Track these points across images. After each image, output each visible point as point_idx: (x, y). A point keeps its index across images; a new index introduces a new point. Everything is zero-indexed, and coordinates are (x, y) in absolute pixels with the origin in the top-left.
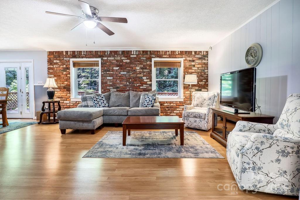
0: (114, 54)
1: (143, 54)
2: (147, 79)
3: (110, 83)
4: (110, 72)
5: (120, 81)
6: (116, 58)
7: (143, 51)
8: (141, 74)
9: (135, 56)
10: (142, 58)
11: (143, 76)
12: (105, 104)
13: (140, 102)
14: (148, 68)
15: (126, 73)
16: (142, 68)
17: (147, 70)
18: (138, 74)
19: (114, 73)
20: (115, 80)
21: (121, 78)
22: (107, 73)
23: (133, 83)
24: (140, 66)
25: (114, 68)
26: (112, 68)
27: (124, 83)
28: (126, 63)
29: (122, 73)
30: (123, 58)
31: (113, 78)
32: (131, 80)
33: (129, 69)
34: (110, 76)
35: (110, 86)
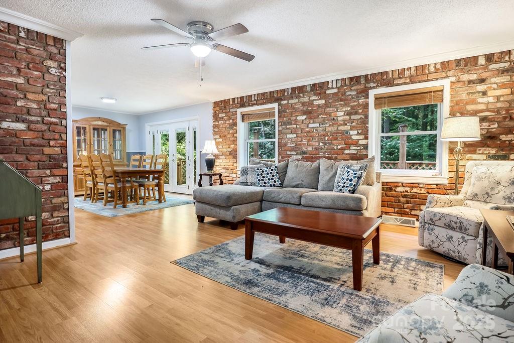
0: (299, 93)
1: (350, 83)
2: (359, 134)
3: (292, 145)
4: (292, 126)
5: (309, 141)
6: (302, 100)
7: (351, 79)
8: (346, 124)
9: (335, 91)
10: (348, 93)
11: (351, 129)
12: (275, 182)
13: (336, 181)
14: (360, 111)
15: (317, 125)
16: (349, 114)
17: (358, 117)
18: (341, 125)
19: (298, 127)
20: (300, 139)
21: (309, 135)
22: (288, 127)
23: (331, 144)
24: (344, 110)
25: (299, 118)
26: (294, 118)
27: (314, 143)
28: (319, 106)
29: (310, 126)
30: (313, 98)
31: (297, 136)
32: (326, 138)
33: (324, 116)
34: (291, 133)
35: (292, 149)
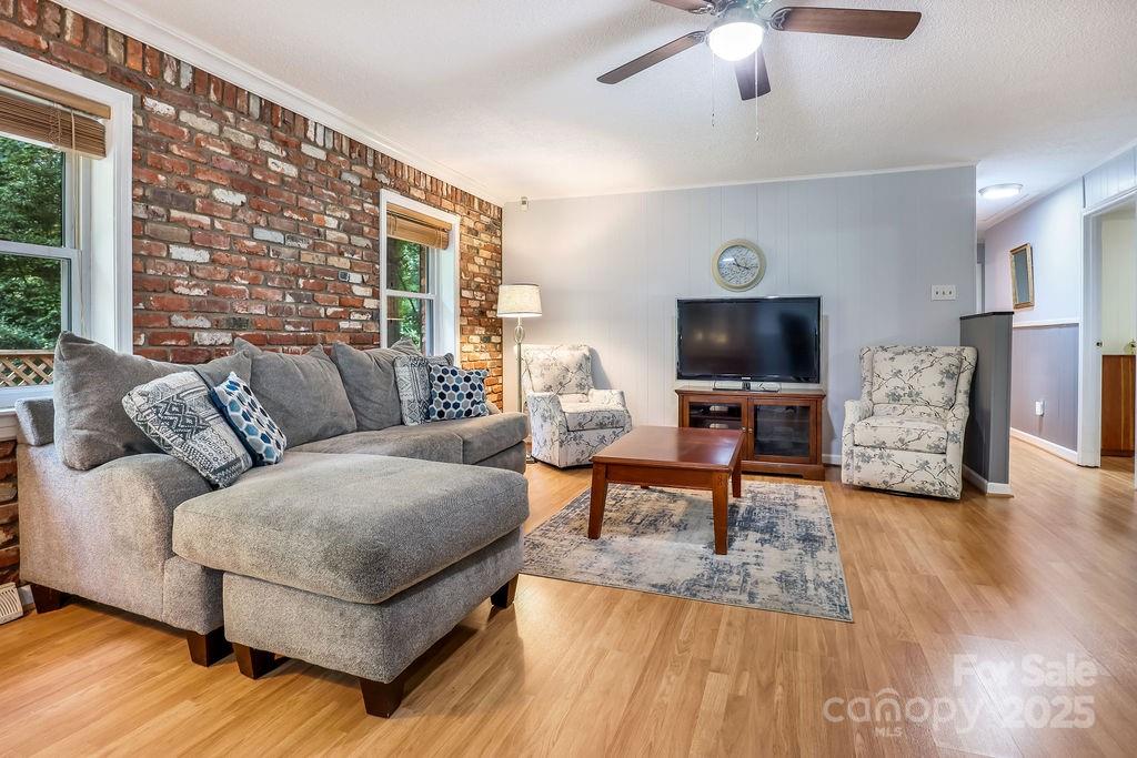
0: (221, 104)
1: (350, 154)
2: (364, 283)
3: (196, 292)
4: (194, 217)
5: (253, 283)
6: (230, 133)
7: (352, 144)
8: (341, 254)
9: (323, 154)
10: (345, 176)
11: (351, 269)
14: (367, 229)
15: (279, 237)
16: (346, 228)
17: (363, 243)
18: (332, 253)
19: (218, 225)
20: (224, 272)
21: (257, 265)
22: (175, 214)
23: (313, 300)
24: (338, 214)
25: (219, 194)
26: (204, 189)
27: (270, 293)
28: (282, 177)
29: (258, 233)
30: (267, 146)
31: (213, 261)
32: (301, 281)
33: (295, 217)
34: (192, 244)
35: (198, 308)
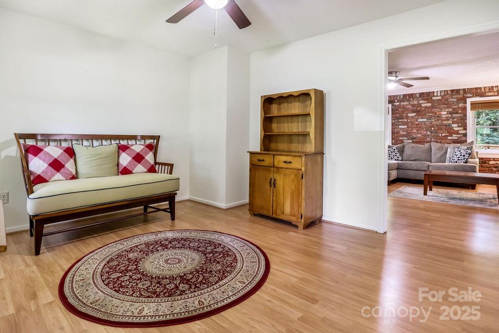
0: (409, 98)
1: (452, 94)
2: (459, 126)
3: (404, 133)
4: (404, 120)
5: (418, 130)
6: (411, 103)
7: (452, 91)
8: (449, 120)
9: (440, 98)
10: (449, 100)
11: (453, 123)
12: (398, 157)
13: (447, 157)
14: (460, 112)
15: (426, 120)
16: (450, 113)
17: (459, 115)
18: (445, 120)
19: (409, 120)
20: (411, 129)
21: (419, 127)
22: (400, 120)
23: (437, 132)
24: (447, 110)
25: (409, 115)
26: (406, 115)
27: (422, 132)
28: (426, 107)
29: (419, 120)
30: (421, 102)
31: (408, 127)
32: (433, 129)
33: (430, 114)
34: (403, 125)
35: (404, 136)
